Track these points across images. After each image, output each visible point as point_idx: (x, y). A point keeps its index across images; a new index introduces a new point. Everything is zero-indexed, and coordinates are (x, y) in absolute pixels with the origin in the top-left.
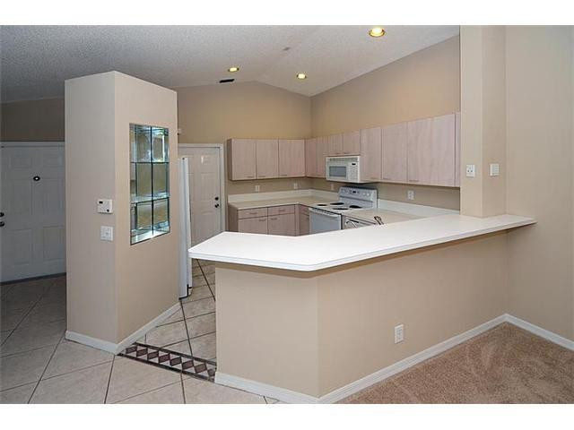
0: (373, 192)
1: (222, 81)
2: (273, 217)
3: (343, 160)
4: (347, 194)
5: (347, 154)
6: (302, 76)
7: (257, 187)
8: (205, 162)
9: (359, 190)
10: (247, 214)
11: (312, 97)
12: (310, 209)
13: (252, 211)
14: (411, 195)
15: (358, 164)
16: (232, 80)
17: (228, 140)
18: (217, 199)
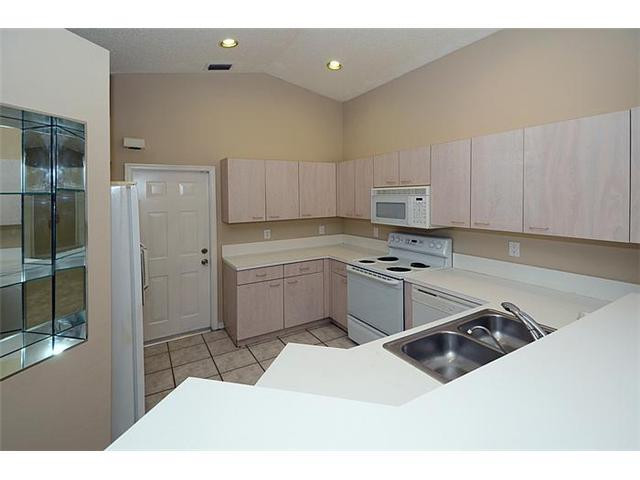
0: (447, 243)
1: (212, 68)
2: (293, 279)
3: (399, 192)
4: (402, 244)
5: (405, 183)
6: (334, 65)
7: (267, 233)
8: (185, 194)
9: (422, 238)
10: (251, 278)
11: (344, 103)
12: (349, 268)
13: (259, 273)
14: (515, 249)
15: (426, 199)
16: (227, 67)
17: (221, 161)
18: (204, 251)
